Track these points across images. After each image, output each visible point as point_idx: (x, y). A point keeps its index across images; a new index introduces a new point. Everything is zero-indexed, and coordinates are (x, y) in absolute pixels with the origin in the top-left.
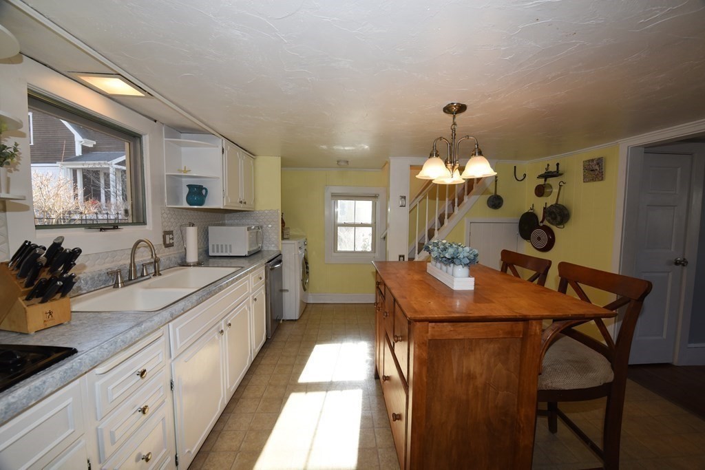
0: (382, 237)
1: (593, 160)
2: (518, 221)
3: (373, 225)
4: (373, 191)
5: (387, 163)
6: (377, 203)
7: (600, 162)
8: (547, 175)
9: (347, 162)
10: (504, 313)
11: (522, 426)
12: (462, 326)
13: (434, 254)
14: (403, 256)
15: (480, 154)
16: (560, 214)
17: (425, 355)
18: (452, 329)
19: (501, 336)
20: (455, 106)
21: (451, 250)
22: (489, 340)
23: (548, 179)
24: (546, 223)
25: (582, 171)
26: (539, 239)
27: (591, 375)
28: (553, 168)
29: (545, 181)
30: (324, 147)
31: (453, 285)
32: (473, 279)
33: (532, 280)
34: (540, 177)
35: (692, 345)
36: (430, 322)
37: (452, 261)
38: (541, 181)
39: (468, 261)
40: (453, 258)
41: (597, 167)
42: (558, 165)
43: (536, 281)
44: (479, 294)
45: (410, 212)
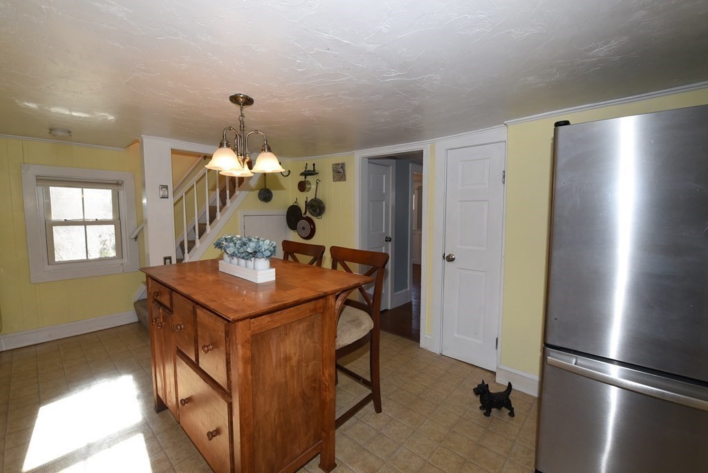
0: (134, 236)
1: (338, 164)
2: (286, 214)
3: (117, 222)
4: (112, 176)
5: (138, 141)
6: (121, 193)
7: (343, 166)
8: (306, 174)
9: (70, 132)
10: (311, 294)
11: (327, 384)
12: (277, 315)
13: (231, 250)
14: (170, 258)
15: (269, 150)
16: (317, 207)
17: (249, 353)
18: (270, 320)
19: (308, 315)
20: (242, 98)
21: (252, 245)
22: (300, 321)
23: (307, 177)
24: (308, 214)
25: (332, 172)
26: (304, 228)
27: (363, 327)
28: (310, 168)
29: (305, 178)
30: (32, 105)
31: (257, 279)
32: (274, 270)
33: (312, 263)
34: (301, 174)
35: (396, 293)
36: (251, 318)
37: (255, 254)
38: (302, 178)
39: (270, 254)
40: (255, 252)
41: (341, 170)
42: (314, 165)
43: (315, 264)
44: (280, 283)
45: (175, 205)
